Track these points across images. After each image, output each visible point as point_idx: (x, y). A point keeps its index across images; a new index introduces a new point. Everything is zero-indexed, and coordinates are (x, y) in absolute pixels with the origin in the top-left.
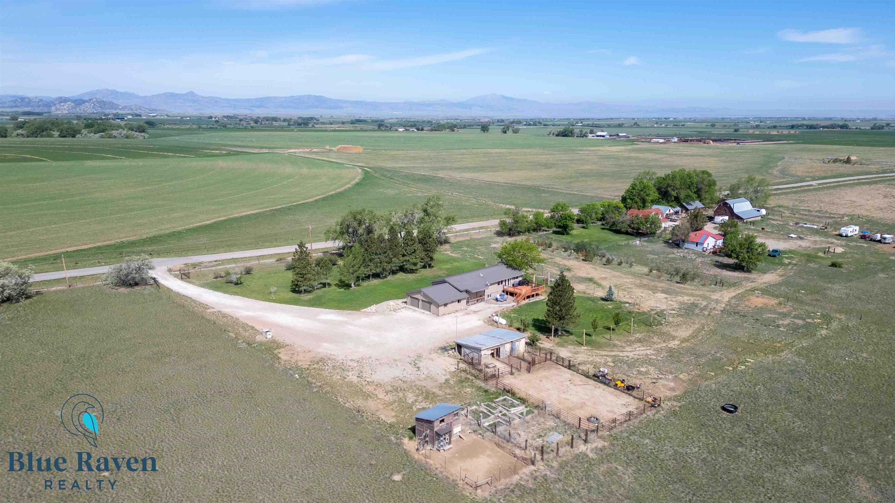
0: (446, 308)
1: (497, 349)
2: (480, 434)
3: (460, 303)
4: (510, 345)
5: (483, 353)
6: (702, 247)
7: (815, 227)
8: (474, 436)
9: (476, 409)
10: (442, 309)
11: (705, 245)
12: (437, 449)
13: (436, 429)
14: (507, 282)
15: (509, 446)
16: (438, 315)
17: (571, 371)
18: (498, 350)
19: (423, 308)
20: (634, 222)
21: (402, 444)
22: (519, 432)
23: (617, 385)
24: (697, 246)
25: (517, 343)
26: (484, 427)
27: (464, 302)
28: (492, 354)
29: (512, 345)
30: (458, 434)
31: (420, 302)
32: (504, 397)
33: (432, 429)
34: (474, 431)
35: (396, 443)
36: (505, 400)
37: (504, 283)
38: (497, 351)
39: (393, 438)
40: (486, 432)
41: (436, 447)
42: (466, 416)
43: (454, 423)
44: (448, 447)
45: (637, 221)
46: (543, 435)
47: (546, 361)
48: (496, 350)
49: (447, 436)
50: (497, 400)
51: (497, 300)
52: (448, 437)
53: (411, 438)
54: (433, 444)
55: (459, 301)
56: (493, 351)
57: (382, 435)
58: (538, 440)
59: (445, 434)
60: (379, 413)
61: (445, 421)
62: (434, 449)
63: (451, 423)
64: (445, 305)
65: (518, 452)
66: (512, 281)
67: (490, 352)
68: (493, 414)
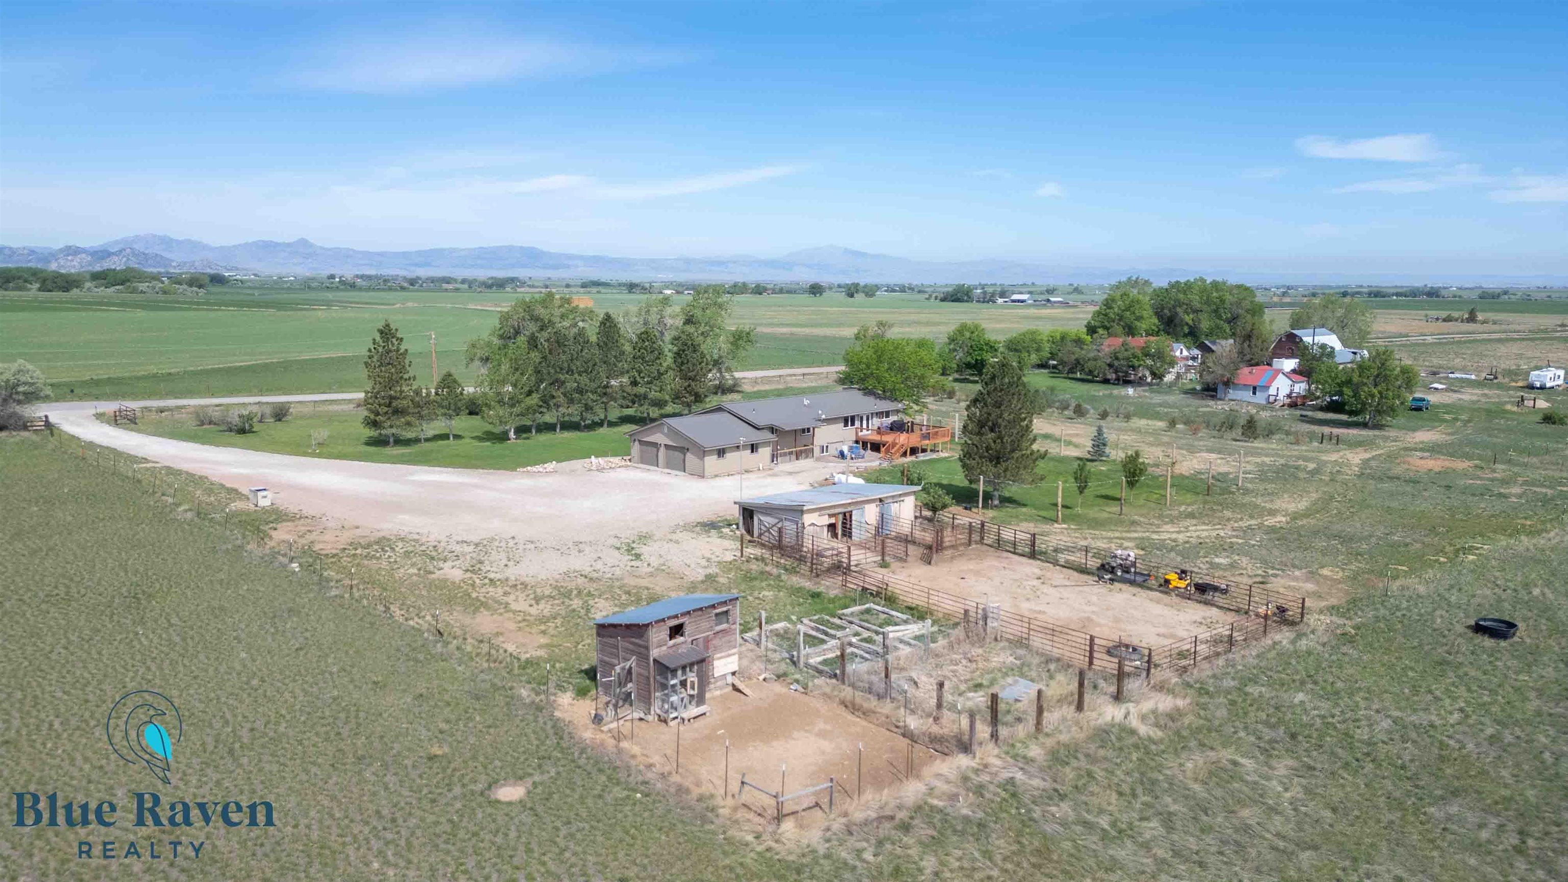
0: (721, 460)
1: (845, 514)
2: (797, 681)
3: (755, 455)
4: (878, 509)
5: (808, 519)
6: (1265, 395)
7: (1473, 377)
8: (778, 688)
9: (786, 631)
10: (711, 461)
11: (1272, 391)
12: (660, 720)
13: (655, 653)
14: (865, 422)
15: (886, 708)
16: (703, 477)
17: (1039, 562)
18: (847, 518)
19: (669, 465)
20: (1120, 356)
21: (552, 705)
22: (914, 675)
23: (1167, 582)
24: (1254, 393)
25: (894, 507)
26: (807, 665)
27: (765, 452)
28: (832, 527)
29: (881, 509)
30: (730, 679)
31: (662, 449)
32: (867, 606)
33: (643, 655)
34: (779, 677)
35: (533, 702)
36: (868, 611)
37: (857, 424)
38: (845, 519)
39: (524, 693)
40: (813, 676)
41: (656, 708)
42: (758, 644)
43: (715, 642)
44: (694, 711)
45: (1126, 354)
46: (985, 683)
47: (969, 545)
48: (841, 517)
49: (692, 677)
50: (846, 611)
51: (842, 455)
52: (696, 680)
53: (582, 693)
54: (647, 701)
55: (753, 448)
56: (833, 521)
57: (493, 685)
58: (971, 695)
59: (684, 668)
60: (501, 639)
61: (687, 630)
62: (650, 718)
63: (707, 640)
64: (721, 453)
65: (913, 723)
66: (876, 422)
67: (826, 520)
68: (833, 637)
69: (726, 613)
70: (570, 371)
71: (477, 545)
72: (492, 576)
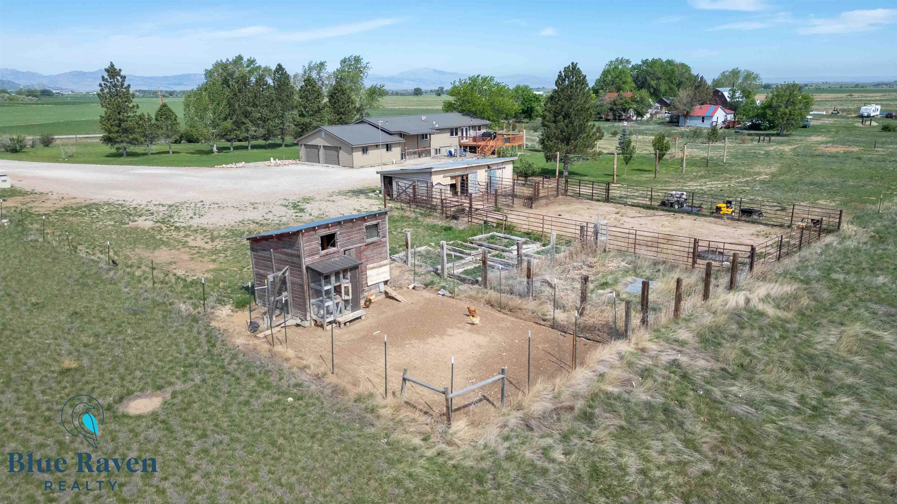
0: (365, 156)
1: (462, 176)
2: (444, 288)
3: (389, 153)
4: (486, 174)
5: (436, 179)
6: (710, 122)
7: (824, 113)
8: (427, 294)
9: (428, 252)
10: (358, 155)
11: (714, 119)
12: (316, 324)
13: (307, 261)
14: (464, 133)
15: (530, 304)
16: (353, 167)
18: (464, 181)
19: (328, 161)
20: (617, 103)
21: (210, 317)
22: (548, 278)
24: (703, 121)
25: (498, 173)
26: (451, 276)
27: (396, 151)
28: (453, 186)
29: (490, 173)
30: (382, 288)
31: (322, 151)
32: (491, 234)
33: (296, 266)
34: (426, 285)
35: (190, 315)
36: (492, 237)
37: (460, 134)
38: (463, 180)
39: (183, 307)
40: (458, 284)
41: (312, 314)
42: (405, 262)
43: (367, 253)
44: (349, 315)
45: (621, 101)
46: (610, 282)
47: (557, 196)
48: (459, 179)
49: (346, 283)
50: (474, 238)
52: (350, 286)
53: (240, 305)
54: (302, 308)
55: (388, 147)
56: (454, 182)
57: (154, 301)
58: (601, 291)
59: (337, 274)
60: (174, 266)
61: (340, 239)
62: (306, 324)
63: (359, 251)
64: (365, 150)
65: (561, 316)
66: (472, 133)
67: (449, 181)
68: (470, 254)
69: (376, 225)
70: (255, 105)
71: (170, 206)
72: (178, 224)
